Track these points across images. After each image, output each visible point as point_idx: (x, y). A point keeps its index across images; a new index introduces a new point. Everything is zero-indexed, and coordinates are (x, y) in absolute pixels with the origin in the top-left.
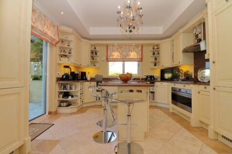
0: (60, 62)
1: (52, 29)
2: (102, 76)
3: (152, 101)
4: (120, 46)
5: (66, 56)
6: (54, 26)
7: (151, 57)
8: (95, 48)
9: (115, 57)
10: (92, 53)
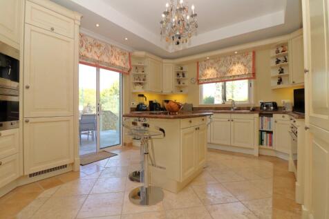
0: (135, 91)
1: (121, 57)
2: (192, 105)
3: (268, 147)
4: (216, 59)
5: (140, 83)
6: (124, 54)
7: (273, 68)
8: (182, 69)
9: (208, 77)
10: (178, 74)
